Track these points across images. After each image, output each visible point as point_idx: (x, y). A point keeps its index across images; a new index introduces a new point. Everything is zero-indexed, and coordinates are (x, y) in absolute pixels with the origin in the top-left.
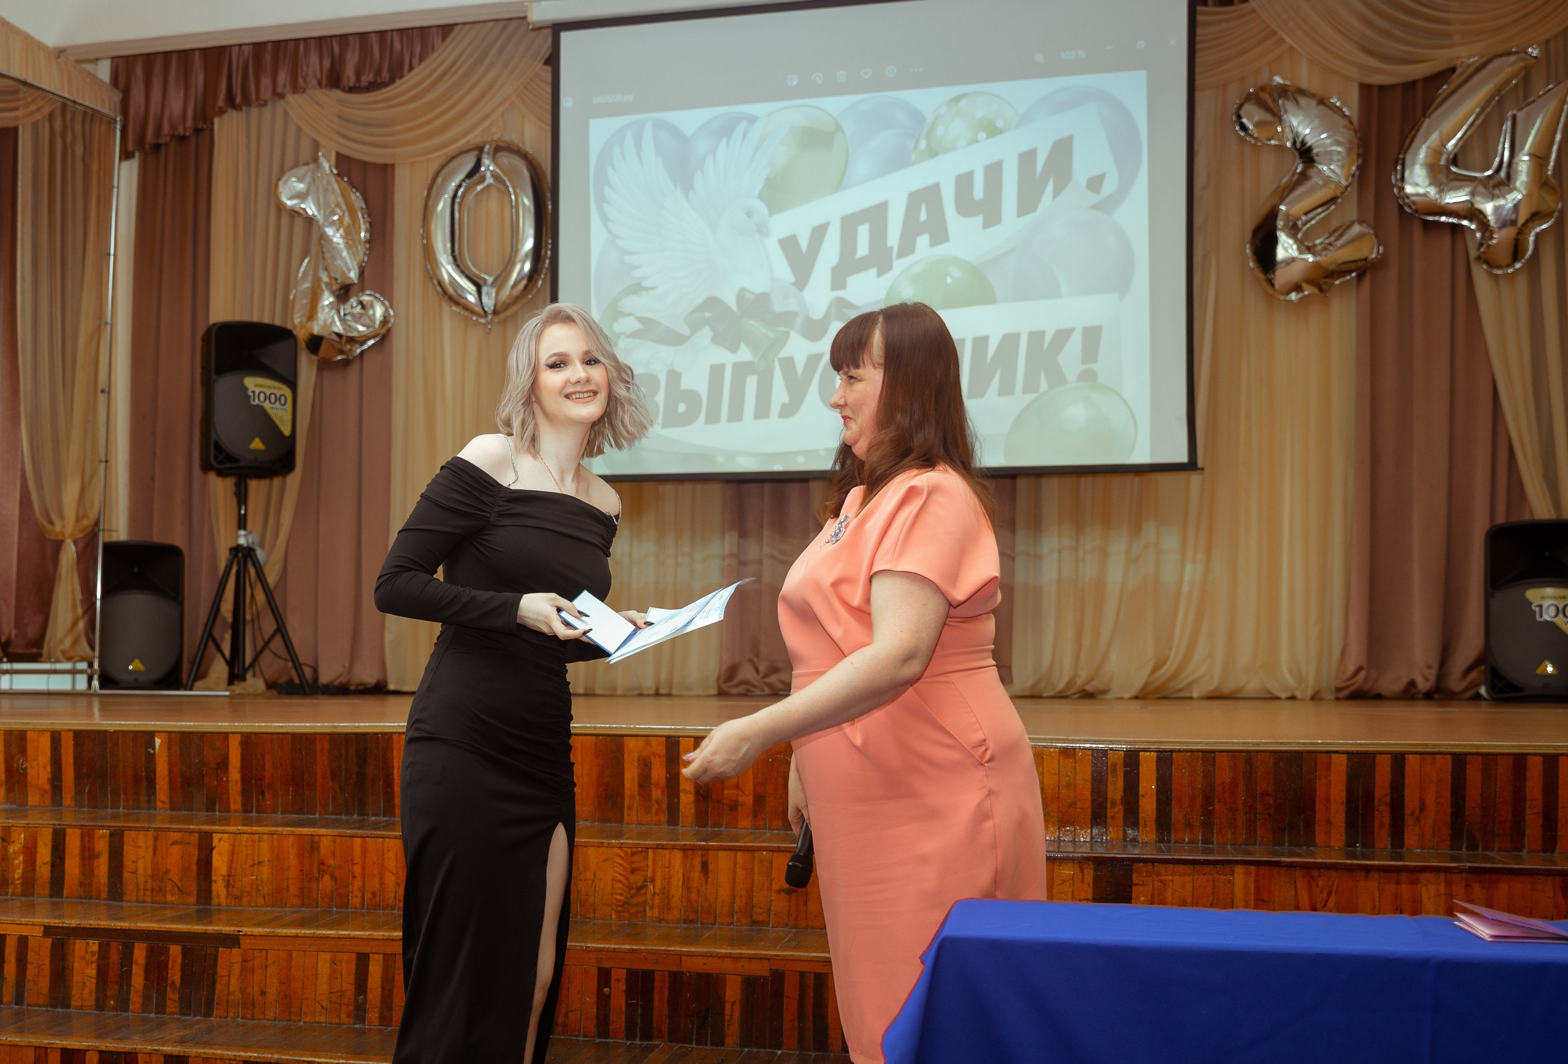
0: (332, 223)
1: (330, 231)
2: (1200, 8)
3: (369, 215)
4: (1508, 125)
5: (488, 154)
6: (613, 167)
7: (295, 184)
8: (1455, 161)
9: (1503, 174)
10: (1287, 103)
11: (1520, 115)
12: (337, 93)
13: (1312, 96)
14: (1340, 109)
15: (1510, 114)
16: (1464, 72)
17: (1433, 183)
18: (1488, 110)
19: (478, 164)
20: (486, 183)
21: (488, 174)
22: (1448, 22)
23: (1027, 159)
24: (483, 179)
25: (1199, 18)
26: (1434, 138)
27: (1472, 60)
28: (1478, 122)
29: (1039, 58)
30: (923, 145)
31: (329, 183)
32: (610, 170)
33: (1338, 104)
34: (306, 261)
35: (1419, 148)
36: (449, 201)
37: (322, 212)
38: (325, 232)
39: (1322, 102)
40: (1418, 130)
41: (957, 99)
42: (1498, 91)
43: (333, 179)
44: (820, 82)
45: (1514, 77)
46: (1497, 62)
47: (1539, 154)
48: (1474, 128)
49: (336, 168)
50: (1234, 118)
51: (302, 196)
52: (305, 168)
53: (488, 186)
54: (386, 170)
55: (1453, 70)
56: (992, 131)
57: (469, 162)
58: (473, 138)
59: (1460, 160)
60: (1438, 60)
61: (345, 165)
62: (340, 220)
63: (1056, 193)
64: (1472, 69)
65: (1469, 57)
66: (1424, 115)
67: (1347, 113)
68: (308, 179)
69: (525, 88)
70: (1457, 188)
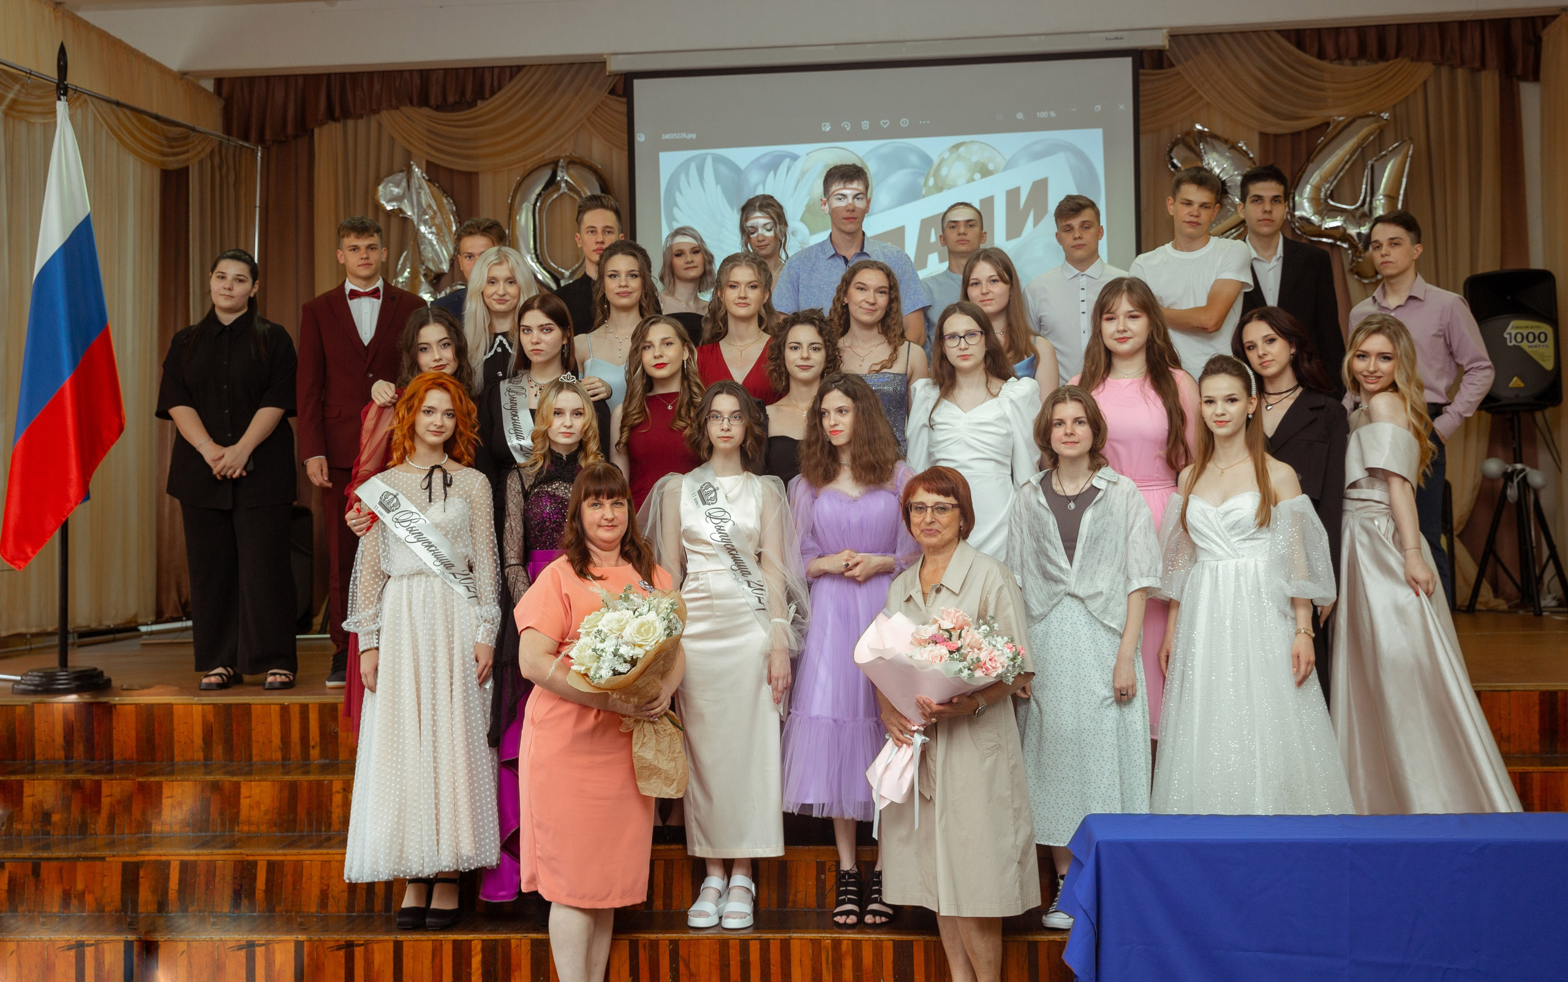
0: (425, 223)
1: (423, 229)
2: (1141, 71)
3: (459, 216)
4: (1367, 172)
5: (562, 167)
6: (680, 192)
7: (393, 189)
8: (1331, 197)
9: (1366, 207)
10: (1206, 146)
11: (1377, 165)
12: (425, 111)
13: (1226, 141)
14: (1246, 153)
15: (1370, 163)
16: (1336, 127)
17: (1317, 212)
18: (1354, 158)
19: (554, 175)
20: (561, 191)
21: (563, 185)
22: (1323, 90)
23: (1013, 195)
24: (559, 189)
25: (1141, 78)
26: (1315, 178)
27: (1341, 118)
28: (1347, 167)
29: (1020, 116)
30: (931, 182)
31: (420, 187)
32: (677, 194)
33: (1244, 148)
34: (404, 254)
35: (1304, 187)
36: (531, 207)
37: (416, 210)
38: (419, 230)
39: (1234, 147)
40: (1304, 172)
41: (957, 146)
42: (1359, 145)
43: (425, 184)
44: (848, 129)
45: (1371, 134)
46: (1359, 122)
47: (1392, 195)
48: (1344, 171)
49: (427, 174)
50: (1167, 159)
51: (399, 199)
52: (401, 174)
53: (562, 194)
54: (471, 177)
55: (1328, 124)
56: (985, 172)
57: (546, 175)
58: (549, 154)
59: (1335, 195)
60: (1316, 117)
61: (435, 174)
62: (433, 218)
63: (1036, 224)
64: (1342, 125)
65: (1339, 116)
66: (1309, 160)
67: (1251, 155)
68: (404, 184)
69: (593, 112)
70: (1334, 217)
